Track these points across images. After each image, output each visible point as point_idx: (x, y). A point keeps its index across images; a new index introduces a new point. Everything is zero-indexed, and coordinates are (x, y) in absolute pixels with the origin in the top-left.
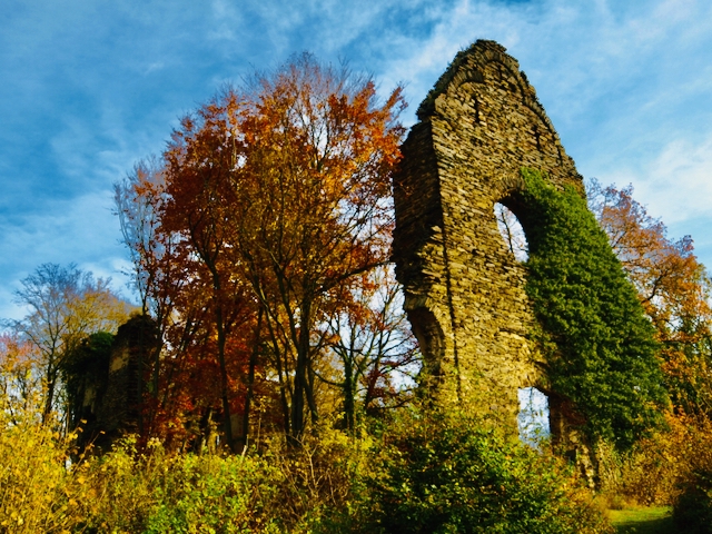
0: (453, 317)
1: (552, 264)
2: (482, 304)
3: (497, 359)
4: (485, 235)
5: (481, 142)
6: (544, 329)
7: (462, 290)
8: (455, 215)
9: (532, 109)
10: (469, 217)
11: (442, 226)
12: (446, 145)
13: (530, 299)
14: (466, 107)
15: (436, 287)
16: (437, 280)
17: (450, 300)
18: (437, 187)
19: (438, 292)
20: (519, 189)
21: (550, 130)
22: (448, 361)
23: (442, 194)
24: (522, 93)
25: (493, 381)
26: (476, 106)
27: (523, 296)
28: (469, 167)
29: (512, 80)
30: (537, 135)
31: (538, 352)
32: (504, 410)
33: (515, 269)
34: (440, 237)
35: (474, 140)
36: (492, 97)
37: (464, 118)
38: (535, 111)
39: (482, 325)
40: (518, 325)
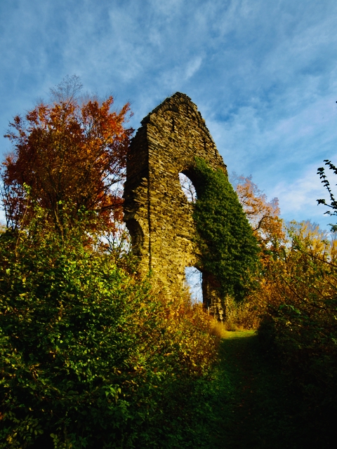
0: (150, 226)
1: (207, 204)
2: (168, 221)
3: (173, 250)
4: (172, 186)
5: (174, 141)
6: (201, 237)
7: (156, 212)
8: (156, 174)
9: (203, 130)
10: (164, 176)
11: (148, 178)
12: (154, 139)
13: (194, 221)
14: (167, 122)
15: (142, 209)
16: (142, 206)
17: (149, 216)
18: (147, 158)
19: (142, 212)
20: (193, 166)
21: (211, 141)
22: (144, 248)
23: (150, 162)
24: (198, 122)
25: (170, 261)
26: (173, 123)
27: (191, 219)
28: (166, 151)
29: (194, 114)
30: (205, 143)
31: (198, 249)
32: (175, 277)
33: (187, 205)
34: (146, 184)
35: (170, 139)
36: (182, 120)
37: (166, 127)
38: (204, 131)
39: (166, 232)
40: (187, 234)
